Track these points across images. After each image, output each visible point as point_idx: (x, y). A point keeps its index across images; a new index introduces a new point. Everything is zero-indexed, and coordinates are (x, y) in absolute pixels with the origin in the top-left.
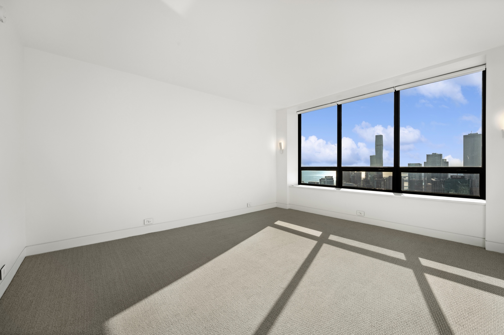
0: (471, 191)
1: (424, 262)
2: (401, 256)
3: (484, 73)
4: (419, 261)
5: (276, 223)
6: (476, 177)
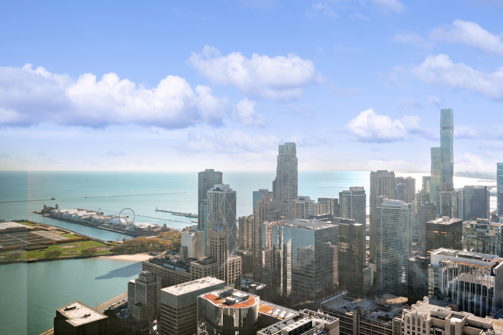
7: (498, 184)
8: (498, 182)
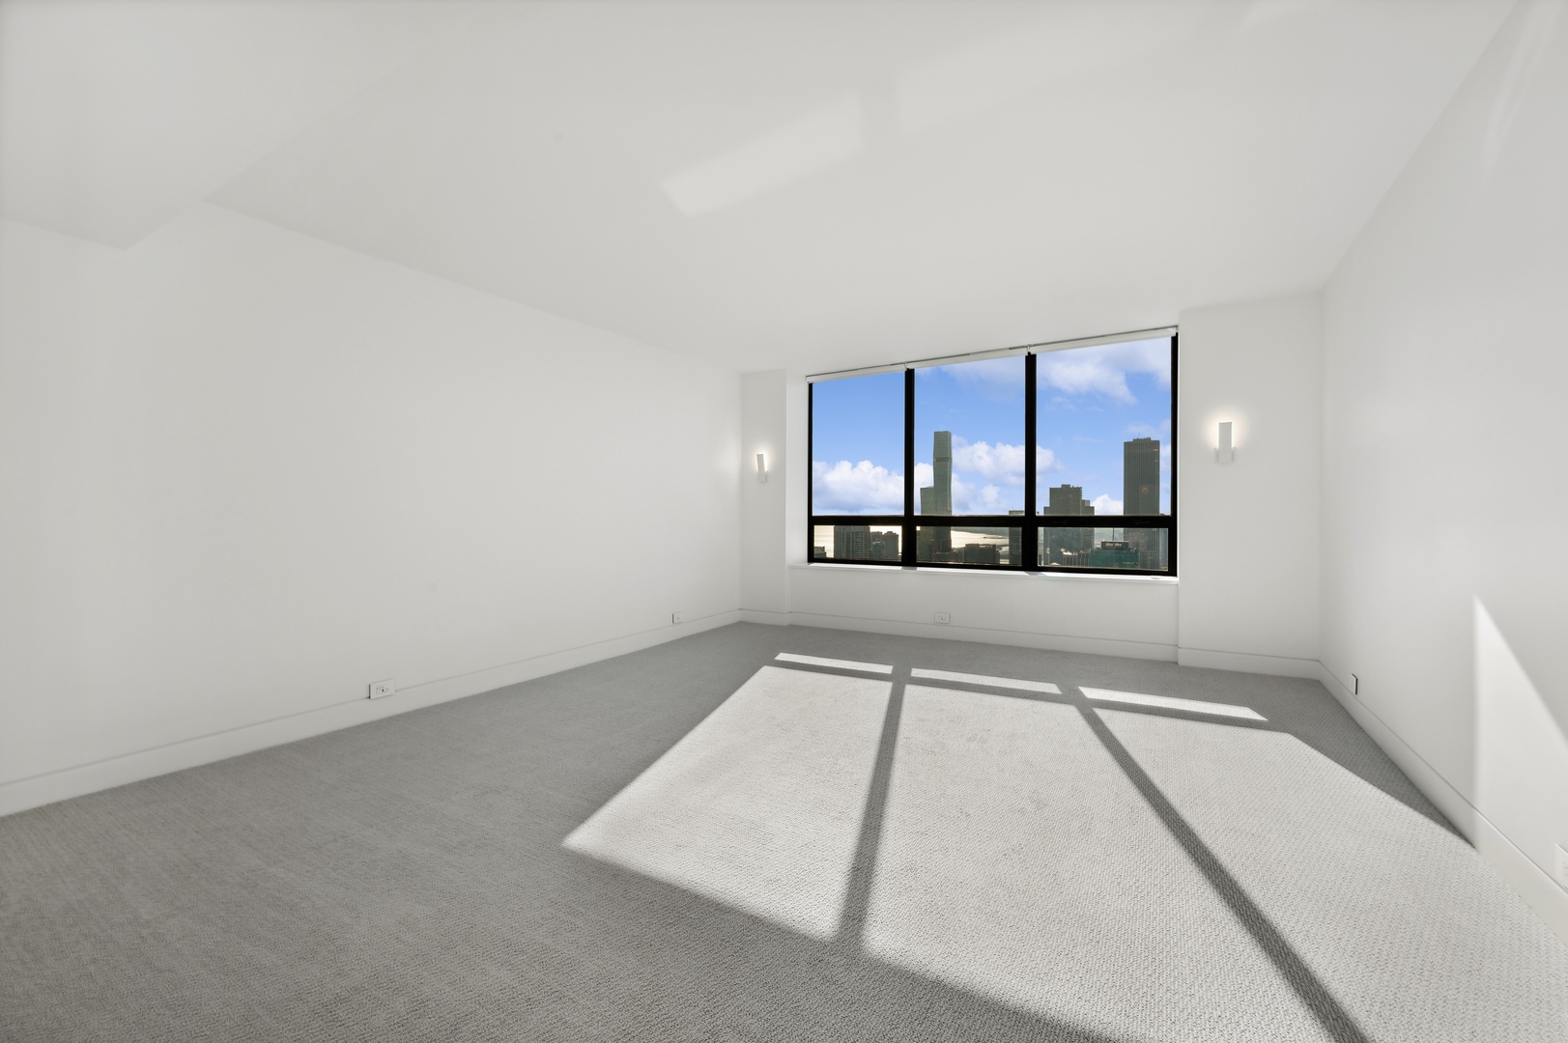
0: (1155, 562)
1: (1091, 693)
2: (1052, 689)
3: (1175, 340)
4: (1081, 693)
5: (777, 658)
6: (1163, 534)
7: (1010, 541)
8: (1011, 539)
